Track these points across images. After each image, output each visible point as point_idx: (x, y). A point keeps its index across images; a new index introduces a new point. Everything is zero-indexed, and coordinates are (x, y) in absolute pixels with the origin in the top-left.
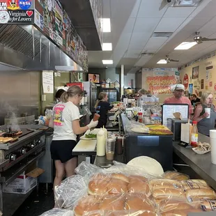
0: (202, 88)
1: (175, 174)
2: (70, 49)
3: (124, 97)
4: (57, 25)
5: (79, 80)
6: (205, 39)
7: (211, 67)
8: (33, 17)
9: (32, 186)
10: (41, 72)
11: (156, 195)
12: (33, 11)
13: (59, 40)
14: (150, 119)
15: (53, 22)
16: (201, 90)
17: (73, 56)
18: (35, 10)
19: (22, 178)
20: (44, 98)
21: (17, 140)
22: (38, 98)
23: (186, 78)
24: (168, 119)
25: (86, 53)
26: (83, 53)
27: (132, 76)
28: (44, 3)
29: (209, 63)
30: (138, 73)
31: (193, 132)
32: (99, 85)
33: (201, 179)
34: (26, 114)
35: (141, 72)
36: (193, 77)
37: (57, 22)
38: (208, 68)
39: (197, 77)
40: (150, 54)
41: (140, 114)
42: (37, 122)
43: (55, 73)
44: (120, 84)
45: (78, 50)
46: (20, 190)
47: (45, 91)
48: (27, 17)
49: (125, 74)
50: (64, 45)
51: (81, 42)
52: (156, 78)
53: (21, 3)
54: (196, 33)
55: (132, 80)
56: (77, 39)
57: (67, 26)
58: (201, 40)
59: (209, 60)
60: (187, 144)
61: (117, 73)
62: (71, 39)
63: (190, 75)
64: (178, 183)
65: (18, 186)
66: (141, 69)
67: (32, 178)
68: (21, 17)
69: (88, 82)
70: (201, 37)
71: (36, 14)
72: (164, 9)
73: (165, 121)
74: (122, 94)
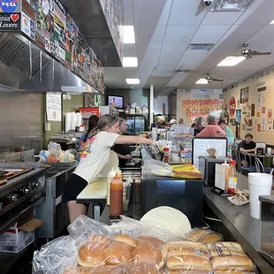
0: (253, 115)
1: (205, 232)
2: (76, 64)
3: (154, 126)
4: (56, 34)
5: (96, 104)
6: (256, 53)
7: (264, 89)
8: (19, 22)
9: (27, 243)
10: (44, 94)
11: (171, 265)
12: (20, 14)
13: (60, 53)
14: (179, 156)
15: (51, 30)
16: (251, 118)
17: (81, 73)
18: (23, 13)
19: (14, 232)
20: (48, 127)
21: (5, 183)
22: (40, 128)
23: (233, 102)
24: (200, 157)
25: (101, 70)
26: (97, 70)
27: (164, 99)
28: (36, 5)
29: (262, 84)
30: (172, 96)
31: (230, 174)
32: (122, 111)
33: (235, 241)
34: (23, 148)
35: (176, 95)
36: (241, 101)
37: (57, 30)
38: (259, 90)
39: (247, 100)
40: (186, 71)
41: (166, 150)
42: (38, 159)
43: (64, 96)
44: (149, 109)
45: (89, 65)
46: (11, 248)
47: (50, 118)
48: (11, 22)
49: (155, 97)
50: (68, 59)
51: (94, 55)
52: (195, 102)
53: (3, 4)
54: (244, 45)
55: (164, 105)
56: (88, 52)
57: (73, 35)
58: (250, 54)
59: (261, 80)
60: (222, 191)
61: (144, 95)
62: (79, 51)
63: (237, 98)
64: (204, 247)
65: (8, 242)
66: (176, 90)
67: (26, 232)
68: (4, 22)
69: (108, 107)
70: (250, 51)
71: (23, 18)
72: (202, 14)
73: (196, 160)
74: (151, 122)
